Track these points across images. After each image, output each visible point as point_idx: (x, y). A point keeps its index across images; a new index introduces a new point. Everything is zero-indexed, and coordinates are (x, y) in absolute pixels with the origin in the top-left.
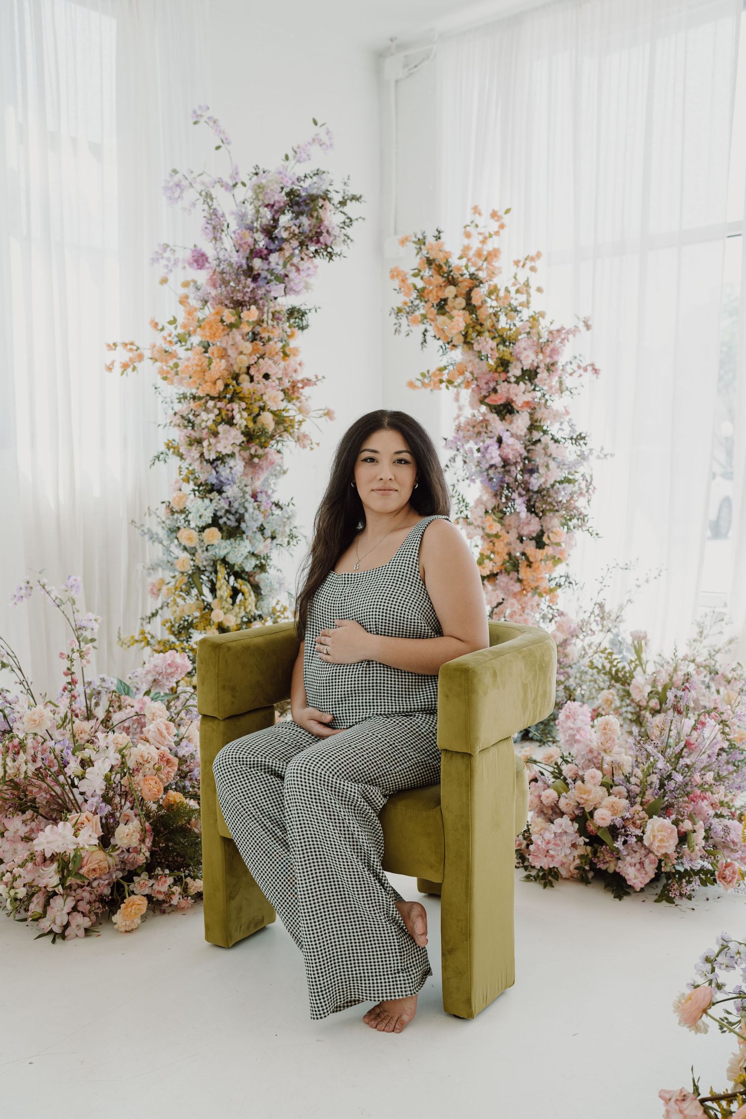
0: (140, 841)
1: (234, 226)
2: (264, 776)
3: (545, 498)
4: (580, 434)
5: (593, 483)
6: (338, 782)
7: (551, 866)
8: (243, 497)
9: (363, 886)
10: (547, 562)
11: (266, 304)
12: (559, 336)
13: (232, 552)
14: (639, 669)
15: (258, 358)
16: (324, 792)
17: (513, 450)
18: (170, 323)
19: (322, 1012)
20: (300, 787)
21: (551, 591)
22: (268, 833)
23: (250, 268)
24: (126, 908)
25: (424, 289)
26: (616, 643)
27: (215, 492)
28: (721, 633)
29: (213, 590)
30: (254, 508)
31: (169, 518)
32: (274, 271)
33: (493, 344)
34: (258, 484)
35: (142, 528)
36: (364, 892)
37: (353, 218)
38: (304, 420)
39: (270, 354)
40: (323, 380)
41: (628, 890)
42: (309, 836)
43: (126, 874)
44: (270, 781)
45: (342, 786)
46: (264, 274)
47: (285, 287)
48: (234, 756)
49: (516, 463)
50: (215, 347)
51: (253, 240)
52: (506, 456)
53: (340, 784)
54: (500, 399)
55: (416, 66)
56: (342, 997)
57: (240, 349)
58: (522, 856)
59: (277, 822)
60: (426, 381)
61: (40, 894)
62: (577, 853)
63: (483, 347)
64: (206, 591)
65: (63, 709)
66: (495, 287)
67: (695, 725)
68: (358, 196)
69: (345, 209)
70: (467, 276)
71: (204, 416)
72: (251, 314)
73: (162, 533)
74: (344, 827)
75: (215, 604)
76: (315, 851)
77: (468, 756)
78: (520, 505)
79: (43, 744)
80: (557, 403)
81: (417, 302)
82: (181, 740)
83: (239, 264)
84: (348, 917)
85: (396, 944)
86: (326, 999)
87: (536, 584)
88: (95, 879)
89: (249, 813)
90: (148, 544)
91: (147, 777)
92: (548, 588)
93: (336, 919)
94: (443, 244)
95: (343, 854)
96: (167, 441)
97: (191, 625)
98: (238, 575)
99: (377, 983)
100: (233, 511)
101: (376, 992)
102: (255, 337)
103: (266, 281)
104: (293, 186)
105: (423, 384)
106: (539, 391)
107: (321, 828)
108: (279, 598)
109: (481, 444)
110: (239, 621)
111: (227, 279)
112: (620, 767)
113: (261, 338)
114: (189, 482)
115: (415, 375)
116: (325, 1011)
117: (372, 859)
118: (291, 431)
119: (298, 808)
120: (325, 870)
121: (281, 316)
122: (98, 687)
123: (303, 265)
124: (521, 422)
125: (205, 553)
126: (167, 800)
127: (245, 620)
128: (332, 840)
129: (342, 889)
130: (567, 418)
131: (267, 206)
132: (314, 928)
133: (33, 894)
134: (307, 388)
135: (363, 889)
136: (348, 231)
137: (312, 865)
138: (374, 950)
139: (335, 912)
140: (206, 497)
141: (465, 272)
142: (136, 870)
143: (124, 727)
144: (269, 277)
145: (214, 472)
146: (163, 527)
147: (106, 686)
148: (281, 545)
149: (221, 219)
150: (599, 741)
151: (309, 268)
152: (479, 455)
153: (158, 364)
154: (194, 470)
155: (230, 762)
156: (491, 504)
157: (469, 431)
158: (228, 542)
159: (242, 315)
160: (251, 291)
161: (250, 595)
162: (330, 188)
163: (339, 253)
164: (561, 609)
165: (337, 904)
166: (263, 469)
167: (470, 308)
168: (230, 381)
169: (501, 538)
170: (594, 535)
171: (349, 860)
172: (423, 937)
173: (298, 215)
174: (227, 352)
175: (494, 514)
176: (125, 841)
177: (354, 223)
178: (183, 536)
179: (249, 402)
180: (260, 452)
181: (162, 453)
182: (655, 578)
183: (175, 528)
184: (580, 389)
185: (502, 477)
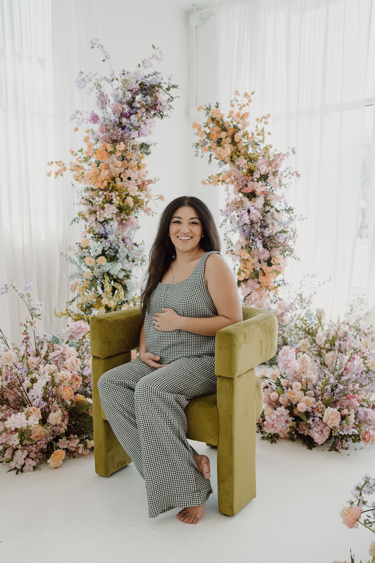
0: (62, 421)
1: (112, 101)
2: (124, 389)
3: (272, 241)
4: (290, 208)
5: (297, 233)
6: (163, 393)
7: (275, 433)
8: (118, 240)
9: (176, 448)
10: (273, 273)
11: (129, 141)
12: (279, 157)
13: (112, 269)
14: (320, 328)
15: (125, 169)
16: (155, 399)
17: (255, 216)
18: (80, 151)
19: (155, 514)
20: (143, 396)
21: (275, 288)
22: (127, 419)
23: (121, 123)
24: (54, 456)
25: (210, 133)
26: (308, 315)
27: (103, 238)
28: (362, 309)
29: (103, 288)
30: (123, 247)
31: (79, 252)
32: (133, 124)
33: (245, 161)
34: (125, 234)
35: (66, 257)
36: (177, 451)
37: (174, 97)
38: (149, 201)
39: (131, 167)
40: (159, 180)
41: (315, 445)
42: (148, 422)
43: (55, 437)
44: (128, 392)
45: (165, 395)
46: (128, 126)
47: (139, 133)
48: (108, 379)
49: (257, 223)
50: (103, 163)
51: (122, 108)
52: (252, 219)
53: (164, 394)
54: (249, 190)
55: (206, 19)
56: (165, 505)
57: (116, 165)
58: (260, 426)
59: (131, 413)
60: (211, 181)
61: (10, 448)
62: (288, 425)
63: (240, 163)
64: (99, 288)
65: (22, 353)
66: (247, 132)
67: (349, 359)
68: (176, 86)
69: (169, 92)
70: (232, 127)
71: (97, 199)
72: (121, 146)
73: (77, 259)
74: (166, 417)
75: (103, 295)
76: (151, 430)
77: (231, 379)
78: (259, 244)
79: (11, 371)
80: (278, 192)
81: (206, 140)
82: (84, 367)
83: (115, 121)
84: (168, 464)
85: (194, 477)
86: (157, 507)
87: (268, 285)
88: (39, 441)
89: (116, 409)
90: (70, 264)
91: (65, 388)
92: (273, 287)
93: (162, 465)
94: (220, 110)
95: (166, 431)
96: (79, 212)
97: (92, 306)
98: (115, 281)
99: (184, 498)
100: (113, 248)
101: (183, 503)
102: (123, 158)
103: (129, 129)
104: (143, 80)
105: (210, 182)
106: (269, 185)
107: (154, 418)
108: (136, 292)
109: (239, 213)
110: (116, 304)
111: (109, 128)
112: (310, 380)
113: (127, 159)
114: (90, 233)
115: (205, 178)
116: (157, 513)
117: (181, 434)
118: (142, 206)
119: (142, 407)
120: (156, 439)
121: (136, 148)
122: (42, 339)
123: (148, 121)
124: (260, 202)
125: (98, 269)
126: (76, 399)
127: (119, 303)
128: (159, 424)
129: (165, 449)
130: (283, 200)
131: (129, 91)
132: (150, 470)
133: (7, 449)
134: (150, 185)
135: (176, 449)
136: (171, 103)
137: (149, 437)
138: (182, 481)
139: (161, 461)
140: (99, 241)
141: (231, 124)
142: (60, 435)
143: (55, 360)
144: (130, 127)
145: (103, 228)
146: (77, 256)
147: (47, 339)
148: (137, 265)
149: (106, 97)
150: (300, 368)
151: (151, 123)
152: (238, 218)
153: (74, 172)
154: (93, 227)
155: (107, 382)
156: (244, 244)
157: (233, 206)
158: (110, 263)
159: (116, 147)
160: (121, 134)
161: (121, 291)
162: (161, 81)
163: (166, 115)
164: (280, 297)
165: (162, 457)
166: (128, 226)
167: (234, 143)
168: (110, 181)
169: (250, 261)
170: (297, 259)
171: (169, 434)
172: (208, 474)
173: (145, 95)
174: (109, 166)
175: (246, 249)
176: (54, 421)
177: (174, 99)
178: (87, 261)
179: (120, 192)
180: (126, 217)
181: (76, 218)
182: (328, 281)
183: (83, 257)
184: (290, 185)
185: (250, 230)
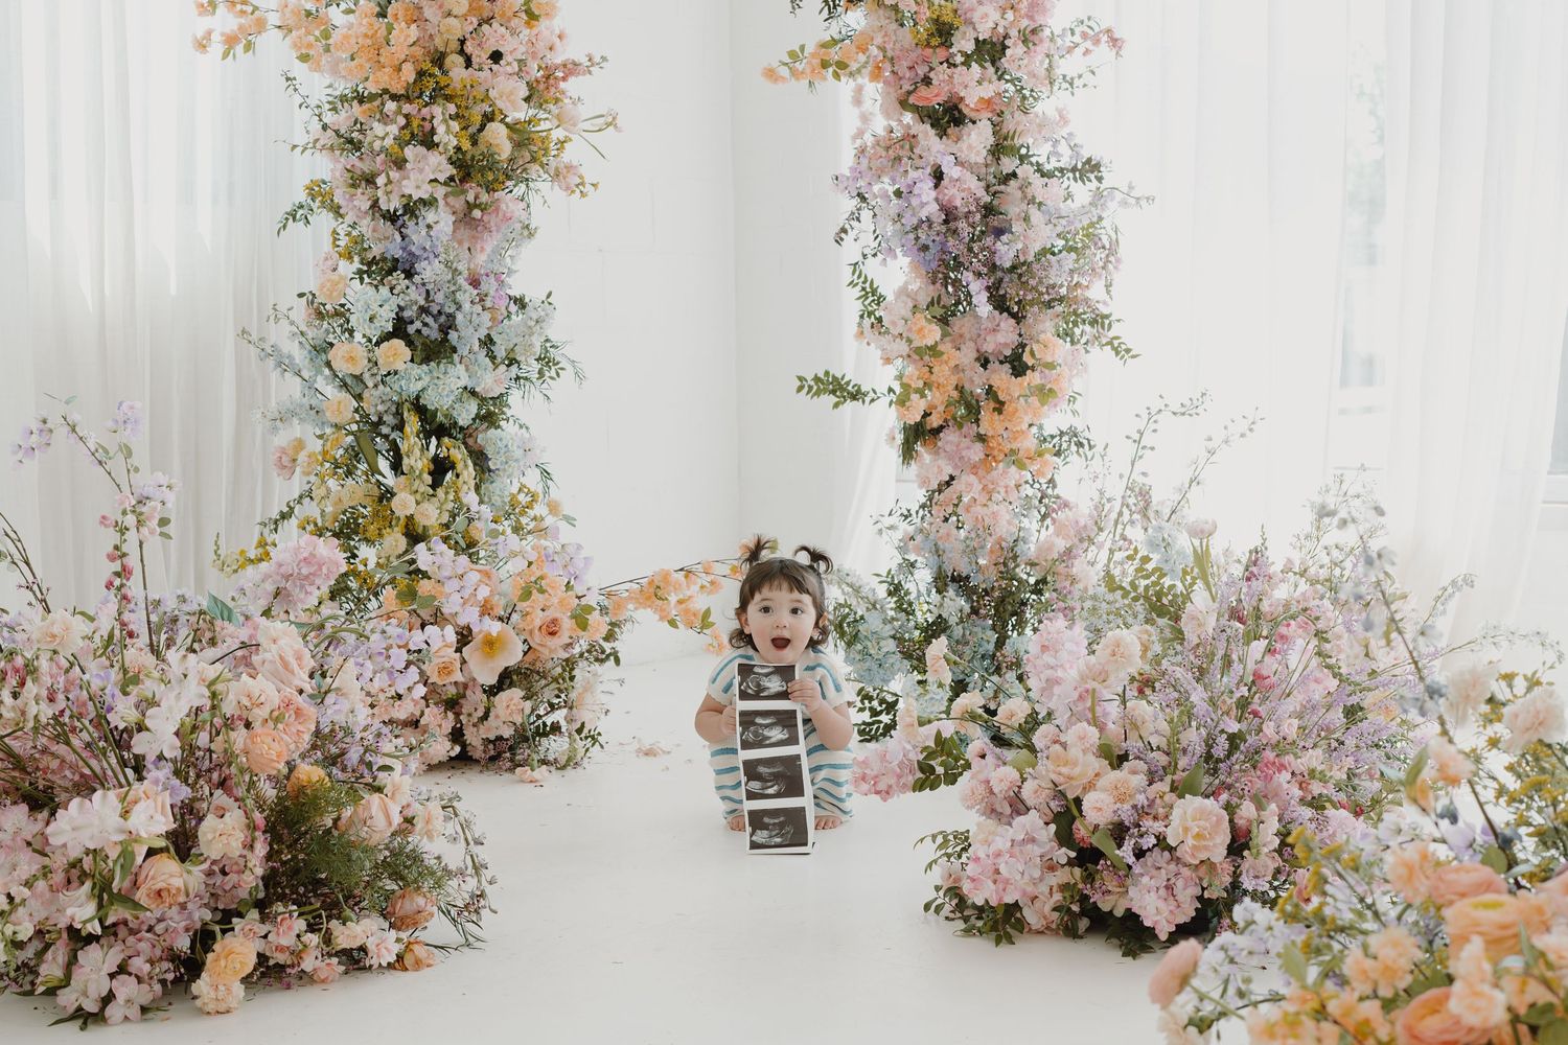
0: (245, 847)
3: (1023, 279)
4: (1089, 160)
5: (1116, 253)
7: (1009, 900)
8: (453, 281)
10: (1030, 400)
13: (431, 387)
14: (1200, 584)
15: (480, 24)
17: (963, 191)
21: (1040, 453)
24: (217, 960)
26: (1158, 542)
27: (399, 274)
29: (396, 466)
30: (473, 302)
31: (311, 326)
34: (481, 260)
35: (262, 345)
38: (567, 140)
39: (503, 15)
40: (604, 64)
41: (1145, 939)
43: (219, 914)
49: (967, 216)
50: (400, 4)
52: (950, 202)
54: (937, 96)
57: (447, 7)
60: (799, 66)
61: (61, 940)
62: (1054, 879)
64: (383, 465)
65: (106, 623)
67: (1271, 646)
71: (379, 129)
73: (300, 356)
75: (399, 487)
78: (979, 296)
80: (1046, 107)
82: (326, 693)
91: (258, 731)
92: (1032, 449)
96: (310, 183)
97: (354, 529)
98: (444, 432)
100: (435, 309)
105: (795, 73)
106: (1010, 80)
109: (902, 181)
112: (1136, 725)
114: (350, 258)
115: (777, 55)
118: (544, 160)
122: (174, 610)
124: (977, 139)
125: (381, 387)
126: (294, 782)
130: (1064, 131)
133: (47, 947)
134: (572, 80)
140: (383, 284)
142: (236, 906)
145: (398, 238)
146: (300, 343)
147: (189, 607)
148: (526, 378)
152: (899, 201)
153: (293, 34)
154: (361, 235)
156: (925, 296)
157: (879, 156)
158: (424, 367)
161: (466, 466)
164: (1063, 496)
166: (489, 231)
168: (427, 66)
169: (945, 357)
170: (1122, 352)
174: (421, 12)
175: (930, 311)
176: (218, 847)
178: (340, 354)
179: (464, 104)
180: (484, 198)
181: (301, 207)
182: (1242, 435)
183: (325, 345)
184: (1088, 77)
185: (943, 244)
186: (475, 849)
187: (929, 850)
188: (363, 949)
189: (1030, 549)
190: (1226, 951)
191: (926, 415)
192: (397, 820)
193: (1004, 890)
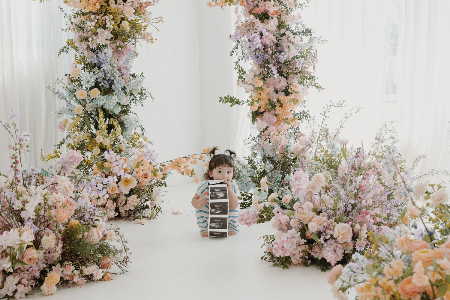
0: (55, 245)
3: (288, 66)
4: (308, 29)
7: (287, 255)
8: (113, 70)
10: (291, 103)
13: (107, 103)
14: (343, 159)
17: (269, 39)
21: (294, 119)
24: (49, 279)
27: (96, 68)
30: (119, 76)
31: (70, 84)
34: (121, 63)
35: (54, 91)
38: (147, 26)
41: (328, 266)
43: (48, 265)
49: (271, 47)
52: (265, 43)
54: (261, 10)
60: (218, 2)
62: (300, 249)
64: (92, 127)
65: (11, 178)
67: (364, 177)
71: (89, 23)
75: (97, 133)
78: (275, 71)
80: (294, 12)
82: (78, 198)
87: (286, 117)
91: (58, 210)
92: (292, 118)
96: (68, 40)
97: (84, 147)
98: (111, 117)
100: (107, 79)
105: (217, 4)
106: (283, 5)
109: (250, 36)
112: (324, 201)
114: (81, 63)
118: (140, 32)
122: (30, 173)
124: (273, 23)
125: (91, 103)
126: (70, 225)
130: (300, 20)
134: (148, 7)
140: (91, 71)
142: (53, 263)
145: (95, 57)
146: (66, 90)
152: (249, 43)
154: (84, 56)
156: (258, 72)
157: (243, 29)
158: (105, 96)
161: (118, 127)
166: (124, 54)
168: (103, 4)
169: (265, 90)
170: (319, 88)
175: (259, 76)
176: (47, 245)
178: (78, 93)
179: (115, 15)
180: (122, 44)
181: (65, 47)
182: (356, 112)
183: (73, 90)
184: (307, 4)
185: (264, 56)
186: (125, 244)
187: (262, 241)
188: (92, 275)
189: (291, 149)
190: (350, 268)
191: (259, 108)
192: (101, 236)
193: (285, 252)
